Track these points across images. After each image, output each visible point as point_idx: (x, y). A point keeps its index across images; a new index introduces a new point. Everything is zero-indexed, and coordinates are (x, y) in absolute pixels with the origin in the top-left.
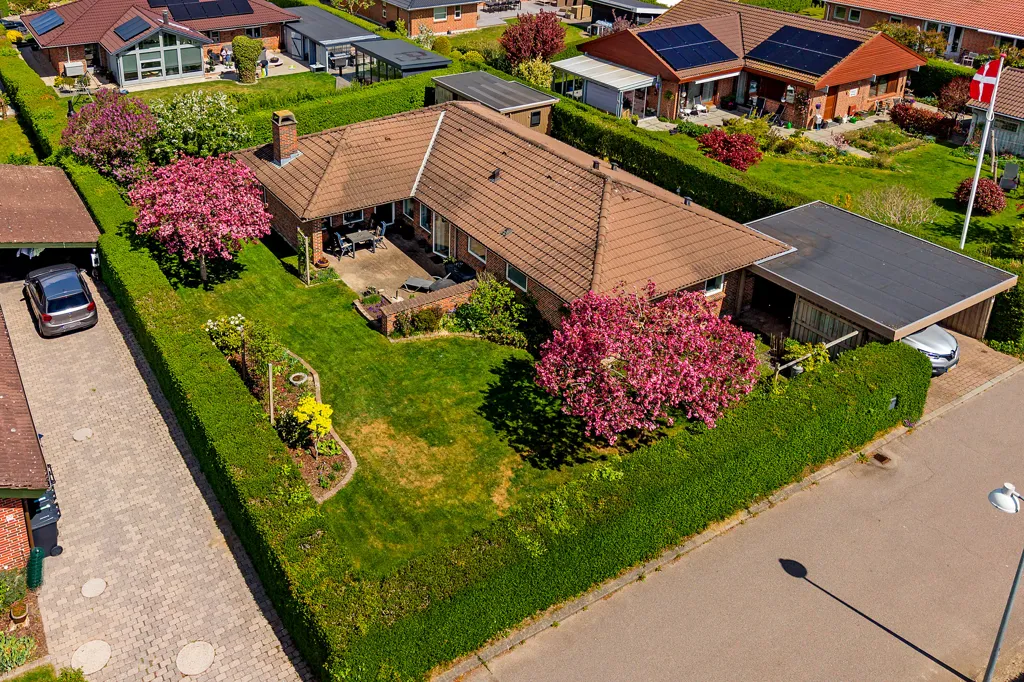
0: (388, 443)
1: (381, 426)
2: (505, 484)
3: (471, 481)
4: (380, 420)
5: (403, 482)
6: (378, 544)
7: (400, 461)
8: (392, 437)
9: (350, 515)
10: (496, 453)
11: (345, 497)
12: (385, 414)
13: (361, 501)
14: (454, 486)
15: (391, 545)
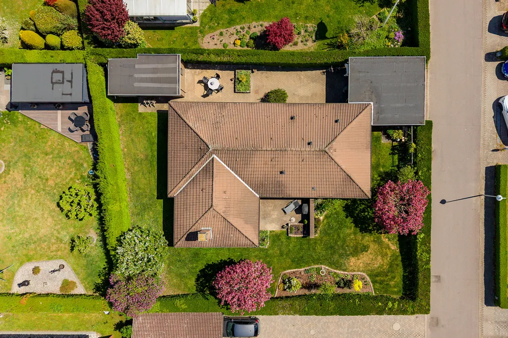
0: (360, 261)
1: (353, 260)
2: (390, 243)
3: (384, 250)
4: (350, 258)
5: (376, 265)
6: (393, 283)
7: (369, 262)
8: (358, 259)
9: (380, 284)
10: (379, 238)
11: (374, 282)
12: (348, 256)
13: (378, 279)
14: (384, 255)
15: (394, 280)
